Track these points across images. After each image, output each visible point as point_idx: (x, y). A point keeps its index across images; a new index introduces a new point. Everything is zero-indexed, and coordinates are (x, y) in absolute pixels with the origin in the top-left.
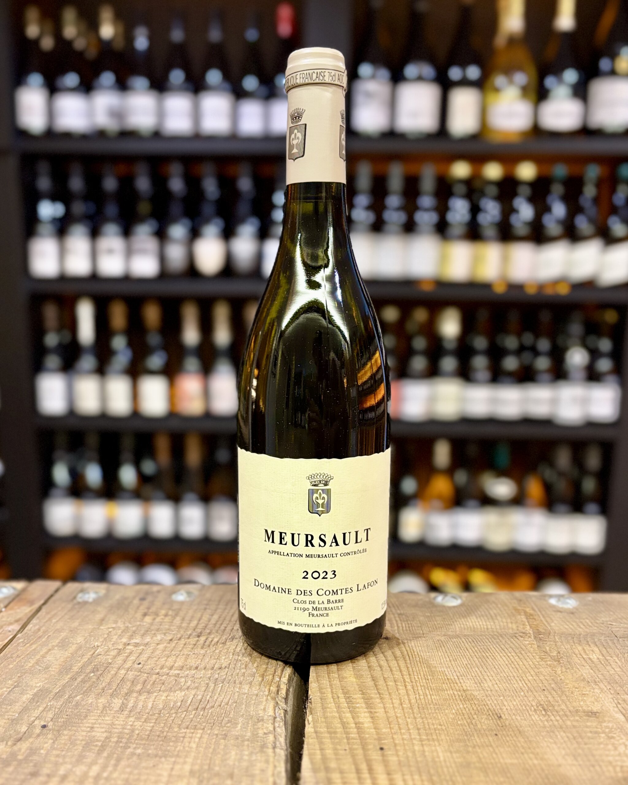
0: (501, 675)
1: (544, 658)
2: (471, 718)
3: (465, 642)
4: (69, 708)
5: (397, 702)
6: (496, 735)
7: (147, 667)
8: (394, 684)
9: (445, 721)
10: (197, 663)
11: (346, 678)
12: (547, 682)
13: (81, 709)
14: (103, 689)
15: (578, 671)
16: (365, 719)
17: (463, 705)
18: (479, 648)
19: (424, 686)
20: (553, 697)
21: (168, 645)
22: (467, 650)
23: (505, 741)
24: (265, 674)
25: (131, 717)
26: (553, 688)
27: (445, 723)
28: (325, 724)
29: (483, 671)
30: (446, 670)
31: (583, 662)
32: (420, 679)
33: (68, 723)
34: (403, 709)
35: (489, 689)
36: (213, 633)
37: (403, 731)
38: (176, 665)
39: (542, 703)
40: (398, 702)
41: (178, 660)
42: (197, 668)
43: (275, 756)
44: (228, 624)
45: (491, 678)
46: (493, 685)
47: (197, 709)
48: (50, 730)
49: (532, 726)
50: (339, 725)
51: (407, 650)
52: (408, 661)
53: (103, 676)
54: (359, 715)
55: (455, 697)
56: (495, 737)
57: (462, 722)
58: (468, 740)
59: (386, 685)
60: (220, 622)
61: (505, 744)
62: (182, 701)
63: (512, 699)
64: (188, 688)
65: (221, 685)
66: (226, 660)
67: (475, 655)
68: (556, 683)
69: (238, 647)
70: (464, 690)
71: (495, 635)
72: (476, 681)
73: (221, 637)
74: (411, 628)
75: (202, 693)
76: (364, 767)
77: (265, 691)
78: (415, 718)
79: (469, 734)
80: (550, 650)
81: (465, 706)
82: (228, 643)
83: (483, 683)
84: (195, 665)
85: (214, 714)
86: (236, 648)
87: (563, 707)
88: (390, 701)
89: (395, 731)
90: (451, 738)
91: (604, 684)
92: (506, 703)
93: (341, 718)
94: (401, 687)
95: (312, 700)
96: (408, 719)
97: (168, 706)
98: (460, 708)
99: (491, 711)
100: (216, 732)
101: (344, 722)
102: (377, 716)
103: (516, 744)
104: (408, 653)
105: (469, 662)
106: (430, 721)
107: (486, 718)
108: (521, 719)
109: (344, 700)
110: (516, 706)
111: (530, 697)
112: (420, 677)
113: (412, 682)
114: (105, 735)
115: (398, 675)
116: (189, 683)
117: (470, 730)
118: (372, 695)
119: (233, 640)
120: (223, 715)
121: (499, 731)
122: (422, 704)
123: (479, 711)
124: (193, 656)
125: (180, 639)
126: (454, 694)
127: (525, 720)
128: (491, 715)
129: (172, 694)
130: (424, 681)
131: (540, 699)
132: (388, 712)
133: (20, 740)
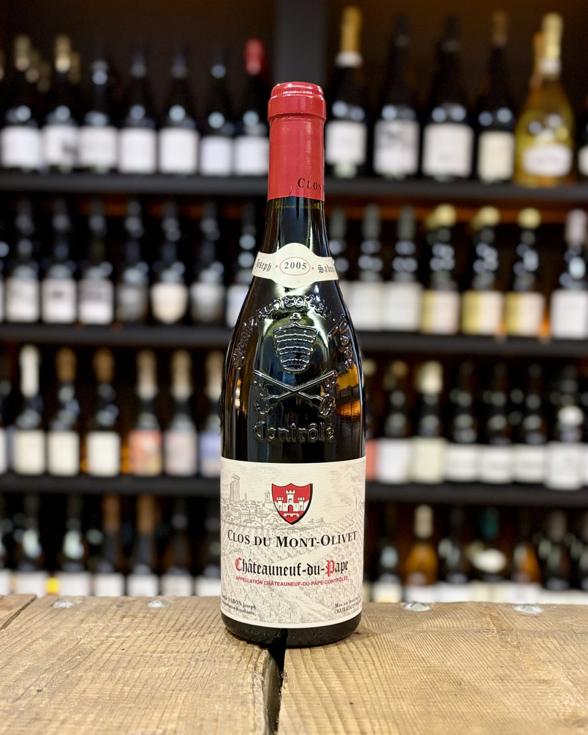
0: (464, 657)
1: (504, 646)
2: (434, 684)
3: (431, 635)
4: (61, 679)
5: (365, 675)
6: (455, 695)
7: (131, 652)
8: (363, 663)
9: (409, 686)
10: (178, 649)
11: (318, 659)
12: (505, 661)
13: (72, 679)
14: (91, 667)
15: (535, 654)
16: (337, 685)
17: (427, 676)
18: (444, 639)
19: (391, 664)
20: (510, 671)
21: (150, 637)
22: (433, 641)
23: (463, 698)
24: (243, 657)
25: (120, 684)
26: (511, 666)
27: (410, 688)
28: (299, 688)
29: (447, 655)
30: (412, 654)
31: (541, 649)
32: (388, 660)
33: (61, 689)
34: (371, 679)
35: (451, 666)
36: (191, 629)
37: (370, 693)
38: (158, 650)
39: (499, 675)
40: (367, 674)
41: (160, 646)
42: (178, 652)
43: (255, 708)
44: (205, 623)
45: (454, 659)
46: (455, 663)
47: (181, 679)
48: (45, 693)
49: (488, 690)
50: (313, 689)
51: (376, 641)
52: (377, 648)
53: (89, 658)
54: (331, 682)
55: (420, 671)
56: (454, 697)
57: (425, 687)
58: (430, 698)
59: (356, 664)
60: (196, 622)
61: (463, 700)
62: (167, 673)
63: (472, 673)
64: (171, 665)
65: (202, 663)
66: (205, 647)
67: (440, 644)
68: (514, 662)
69: (216, 638)
70: (428, 667)
71: (460, 631)
72: (440, 661)
73: (199, 632)
74: (380, 626)
75: (185, 668)
76: (335, 714)
77: (243, 667)
78: (382, 685)
79: (431, 694)
80: (511, 641)
81: (428, 677)
82: (206, 636)
83: (446, 662)
84: (176, 651)
85: (197, 682)
86: (214, 639)
87: (519, 677)
88: (360, 674)
89: (364, 693)
90: (415, 697)
91: (557, 663)
92: (466, 675)
93: (314, 684)
94: (370, 665)
95: (287, 674)
96: (375, 685)
97: (153, 677)
98: (424, 678)
99: (452, 680)
100: (200, 693)
101: (317, 688)
102: (348, 684)
103: (473, 700)
104: (377, 642)
105: (434, 648)
106: (396, 686)
107: (447, 685)
108: (479, 685)
109: (317, 673)
110: (475, 677)
111: (489, 671)
112: (387, 658)
113: (379, 661)
114: (97, 695)
115: (367, 657)
116: (172, 662)
117: (431, 692)
118: (343, 670)
119: (210, 634)
120: (206, 682)
121: (458, 692)
122: (389, 676)
123: (441, 680)
124: (174, 644)
125: (160, 633)
126: (419, 669)
127: (483, 685)
128: (452, 681)
129: (157, 669)
130: (391, 661)
131: (498, 672)
132: (357, 680)
133: (19, 698)
